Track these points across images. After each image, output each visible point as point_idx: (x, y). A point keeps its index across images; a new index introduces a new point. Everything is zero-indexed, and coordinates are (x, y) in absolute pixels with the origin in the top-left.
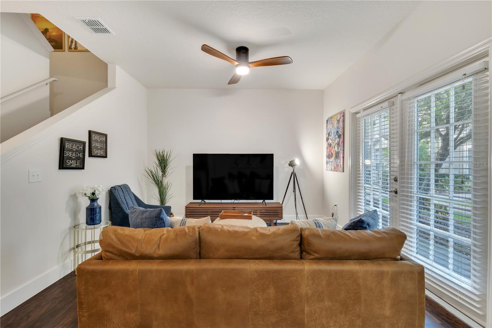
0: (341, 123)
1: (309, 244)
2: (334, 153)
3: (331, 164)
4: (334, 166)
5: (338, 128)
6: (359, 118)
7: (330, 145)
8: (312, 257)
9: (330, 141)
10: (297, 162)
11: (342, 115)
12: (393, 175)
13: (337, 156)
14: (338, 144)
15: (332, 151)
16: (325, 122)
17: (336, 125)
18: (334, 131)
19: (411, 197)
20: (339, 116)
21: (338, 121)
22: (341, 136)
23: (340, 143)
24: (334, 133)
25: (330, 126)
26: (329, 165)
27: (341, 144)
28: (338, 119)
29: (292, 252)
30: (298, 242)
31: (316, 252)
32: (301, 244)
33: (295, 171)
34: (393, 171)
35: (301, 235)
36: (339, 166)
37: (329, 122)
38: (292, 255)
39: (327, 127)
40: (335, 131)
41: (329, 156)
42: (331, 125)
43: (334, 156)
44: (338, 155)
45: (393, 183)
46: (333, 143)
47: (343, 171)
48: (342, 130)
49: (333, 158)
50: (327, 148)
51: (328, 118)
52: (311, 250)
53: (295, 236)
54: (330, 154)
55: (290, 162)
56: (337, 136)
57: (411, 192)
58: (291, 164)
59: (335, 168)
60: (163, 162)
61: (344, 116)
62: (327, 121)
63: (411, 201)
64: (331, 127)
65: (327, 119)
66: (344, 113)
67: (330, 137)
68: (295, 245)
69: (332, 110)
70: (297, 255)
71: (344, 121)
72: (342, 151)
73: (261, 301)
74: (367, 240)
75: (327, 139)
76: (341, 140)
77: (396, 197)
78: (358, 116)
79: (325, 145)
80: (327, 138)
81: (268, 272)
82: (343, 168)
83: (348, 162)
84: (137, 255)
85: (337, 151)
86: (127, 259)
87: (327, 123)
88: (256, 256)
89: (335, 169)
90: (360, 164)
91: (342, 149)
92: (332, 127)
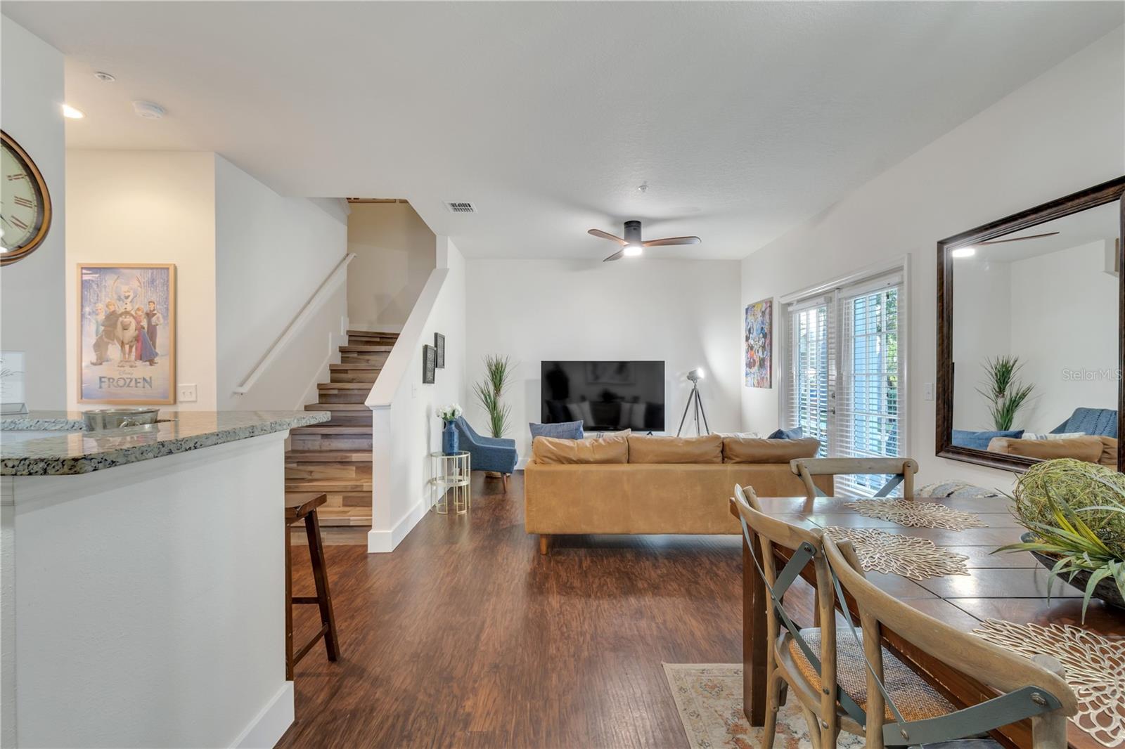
0: (767, 317)
1: (731, 449)
2: (757, 360)
3: (752, 376)
4: (758, 380)
5: (763, 323)
6: (791, 312)
7: (751, 348)
8: (734, 461)
9: (751, 341)
10: (701, 373)
11: (768, 305)
12: (831, 391)
13: (762, 365)
14: (763, 347)
15: (755, 356)
16: (745, 311)
17: (760, 319)
18: (756, 327)
19: (848, 416)
20: (764, 305)
21: (763, 313)
22: (767, 335)
23: (766, 345)
24: (757, 330)
25: (751, 318)
26: (749, 378)
27: (767, 348)
28: (763, 309)
29: (715, 457)
30: (721, 449)
31: (737, 456)
32: (722, 451)
33: (698, 387)
34: (831, 385)
35: (723, 443)
36: (765, 379)
37: (749, 312)
38: (715, 459)
39: (747, 318)
40: (759, 327)
41: (750, 365)
42: (753, 317)
43: (757, 364)
44: (764, 362)
45: (831, 401)
46: (756, 344)
47: (771, 387)
48: (769, 326)
49: (756, 368)
50: (747, 352)
51: (749, 306)
52: (733, 455)
53: (718, 443)
54: (752, 360)
55: (690, 373)
56: (761, 335)
57: (848, 410)
58: (692, 377)
59: (758, 383)
60: (497, 375)
61: (771, 307)
62: (747, 310)
63: (847, 421)
64: (753, 321)
65: (747, 307)
66: (771, 302)
67: (751, 335)
68: (718, 451)
69: (754, 295)
70: (720, 459)
71: (771, 314)
72: (769, 358)
73: (689, 497)
74: (784, 446)
75: (747, 339)
76: (768, 341)
77: (834, 417)
78: (790, 309)
79: (744, 346)
80: (747, 336)
81: (696, 472)
82: (771, 382)
83: (778, 373)
84: (574, 459)
85: (762, 357)
86: (570, 463)
87: (747, 313)
88: (683, 461)
89: (759, 385)
90: (792, 377)
91: (769, 354)
92: (755, 321)
